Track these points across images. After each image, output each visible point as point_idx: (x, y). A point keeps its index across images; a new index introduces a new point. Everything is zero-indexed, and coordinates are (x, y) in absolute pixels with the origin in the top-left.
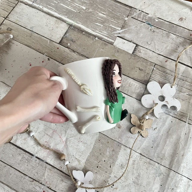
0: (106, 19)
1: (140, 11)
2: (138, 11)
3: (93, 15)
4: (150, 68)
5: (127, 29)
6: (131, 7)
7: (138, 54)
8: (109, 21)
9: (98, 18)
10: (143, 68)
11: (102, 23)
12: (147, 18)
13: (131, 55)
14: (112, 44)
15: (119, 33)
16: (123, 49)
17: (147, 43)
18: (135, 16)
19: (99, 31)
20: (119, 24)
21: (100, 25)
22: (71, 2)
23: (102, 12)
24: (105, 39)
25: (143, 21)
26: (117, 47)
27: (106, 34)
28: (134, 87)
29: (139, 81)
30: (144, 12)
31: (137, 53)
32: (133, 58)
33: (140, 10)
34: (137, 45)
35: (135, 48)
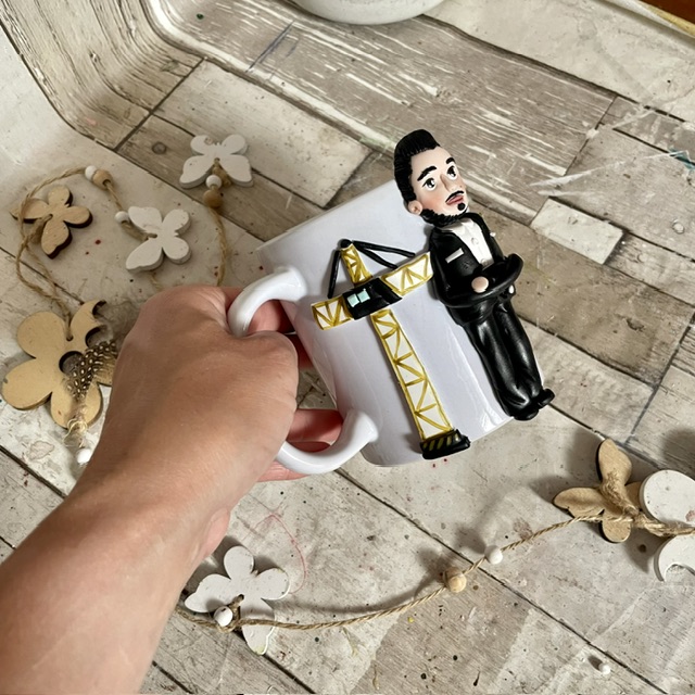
0: (511, 132)
1: (651, 111)
2: (642, 108)
3: (465, 117)
4: (675, 325)
5: (593, 173)
6: (613, 94)
7: (630, 267)
8: (524, 140)
9: (478, 129)
10: (644, 319)
11: (496, 145)
12: (675, 137)
13: (600, 268)
14: (526, 222)
15: (558, 188)
16: (567, 245)
17: (672, 226)
18: (629, 125)
19: (482, 177)
20: (560, 154)
21: (487, 153)
22: (385, 68)
23: (499, 108)
24: (501, 205)
25: (658, 145)
26: (544, 237)
27: (505, 186)
28: (603, 389)
29: (624, 369)
30: (665, 113)
31: (626, 263)
32: (607, 278)
33: (648, 108)
34: (627, 234)
35: (619, 246)
